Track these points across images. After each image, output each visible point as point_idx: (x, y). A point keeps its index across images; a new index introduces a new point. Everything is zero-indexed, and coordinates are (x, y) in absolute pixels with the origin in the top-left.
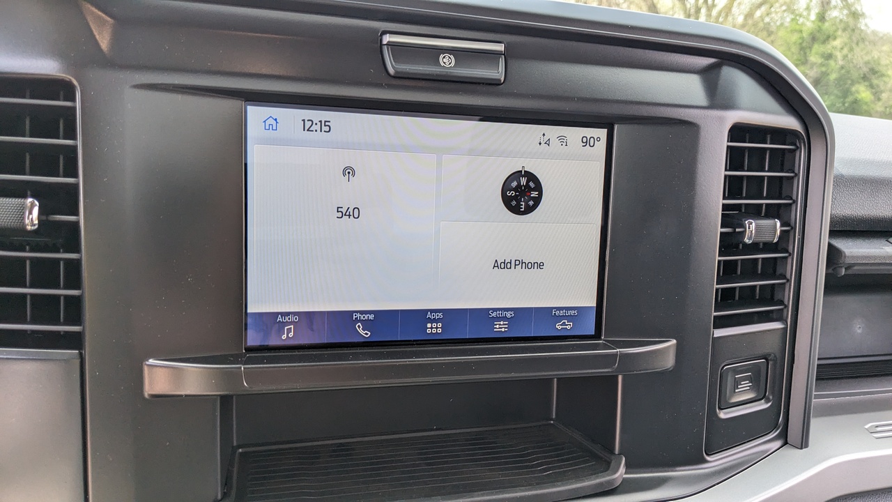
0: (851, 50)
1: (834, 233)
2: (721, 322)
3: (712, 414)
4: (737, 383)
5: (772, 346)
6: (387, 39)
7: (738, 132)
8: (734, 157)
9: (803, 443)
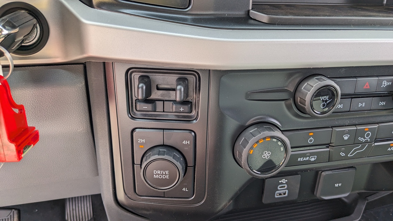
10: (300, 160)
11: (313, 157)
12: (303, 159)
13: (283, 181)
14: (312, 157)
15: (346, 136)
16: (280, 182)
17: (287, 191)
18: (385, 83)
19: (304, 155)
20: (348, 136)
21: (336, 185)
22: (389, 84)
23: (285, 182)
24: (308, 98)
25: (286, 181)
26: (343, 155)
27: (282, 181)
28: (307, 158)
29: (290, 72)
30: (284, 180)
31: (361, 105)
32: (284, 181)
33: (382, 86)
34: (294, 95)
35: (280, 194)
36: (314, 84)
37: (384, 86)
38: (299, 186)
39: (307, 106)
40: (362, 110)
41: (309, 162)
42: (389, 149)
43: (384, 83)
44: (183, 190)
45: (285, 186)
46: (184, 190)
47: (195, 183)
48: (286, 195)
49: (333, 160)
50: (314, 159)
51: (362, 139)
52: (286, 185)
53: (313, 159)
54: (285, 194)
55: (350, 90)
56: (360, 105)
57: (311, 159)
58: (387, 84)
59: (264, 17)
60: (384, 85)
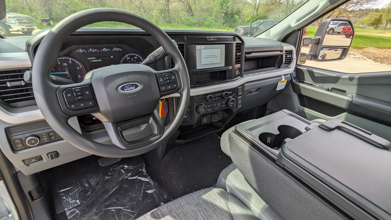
0: (233, 5)
1: (245, 54)
2: (236, 64)
3: (235, 74)
4: (237, 71)
5: (240, 67)
6: (207, 37)
7: (237, 44)
8: (237, 47)
9: (243, 77)
19: (209, 110)
20: (216, 105)
24: (208, 99)
29: (204, 95)
32: (205, 118)
34: (205, 99)
36: (208, 96)
39: (208, 101)
40: (217, 100)
48: (206, 122)
51: (218, 105)
52: (206, 119)
55: (214, 97)
59: (198, 86)
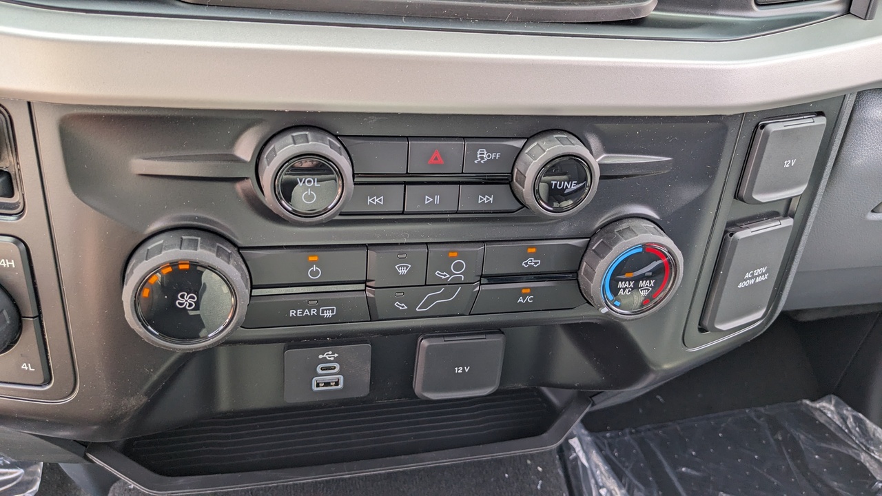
10: (296, 314)
11: (329, 310)
12: (303, 312)
13: (327, 356)
14: (326, 310)
15: (404, 266)
16: (321, 357)
17: (341, 377)
18: (483, 154)
19: (305, 305)
20: (407, 267)
21: (456, 369)
22: (495, 158)
23: (332, 359)
25: (336, 355)
26: (403, 307)
27: (325, 356)
28: (314, 312)
30: (330, 353)
31: (431, 200)
32: (329, 355)
33: (476, 162)
35: (327, 384)
37: (482, 162)
38: (368, 367)
40: (434, 213)
41: (318, 320)
42: (521, 300)
43: (481, 154)
44: (23, 367)
45: (335, 368)
46: (26, 368)
47: (49, 354)
48: (341, 386)
49: (380, 318)
50: (331, 314)
51: (445, 275)
52: (337, 366)
53: (328, 314)
54: (337, 384)
56: (428, 199)
57: (323, 313)
58: (489, 156)
60: (482, 158)
